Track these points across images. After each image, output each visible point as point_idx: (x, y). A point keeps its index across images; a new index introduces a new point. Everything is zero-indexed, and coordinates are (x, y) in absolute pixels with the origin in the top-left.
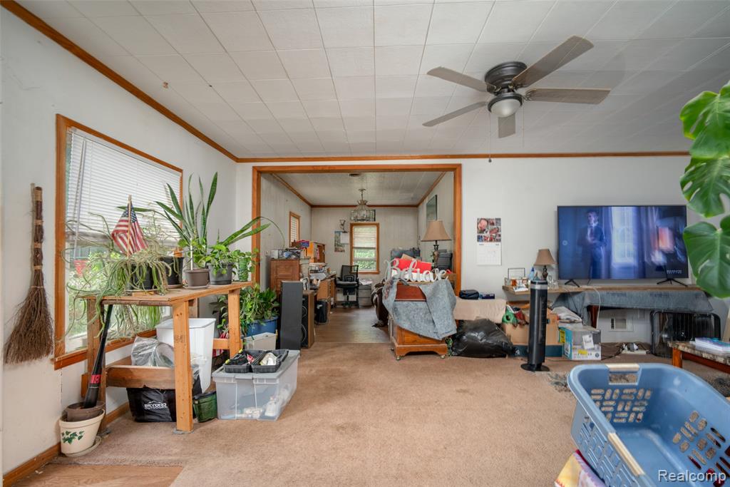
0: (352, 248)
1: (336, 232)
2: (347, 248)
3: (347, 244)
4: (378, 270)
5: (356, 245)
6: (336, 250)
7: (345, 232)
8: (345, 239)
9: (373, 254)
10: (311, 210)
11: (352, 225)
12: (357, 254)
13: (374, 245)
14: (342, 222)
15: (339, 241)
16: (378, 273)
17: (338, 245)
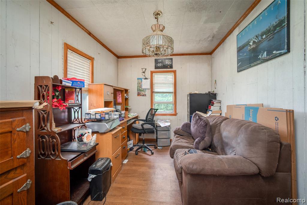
0: (152, 92)
1: (138, 79)
2: (148, 93)
3: (148, 89)
4: (175, 111)
5: (156, 90)
6: (139, 94)
7: (146, 79)
8: (146, 84)
9: (171, 98)
10: (118, 61)
11: (152, 73)
12: (157, 98)
13: (172, 90)
14: (144, 70)
15: (141, 86)
16: (175, 115)
17: (140, 90)
